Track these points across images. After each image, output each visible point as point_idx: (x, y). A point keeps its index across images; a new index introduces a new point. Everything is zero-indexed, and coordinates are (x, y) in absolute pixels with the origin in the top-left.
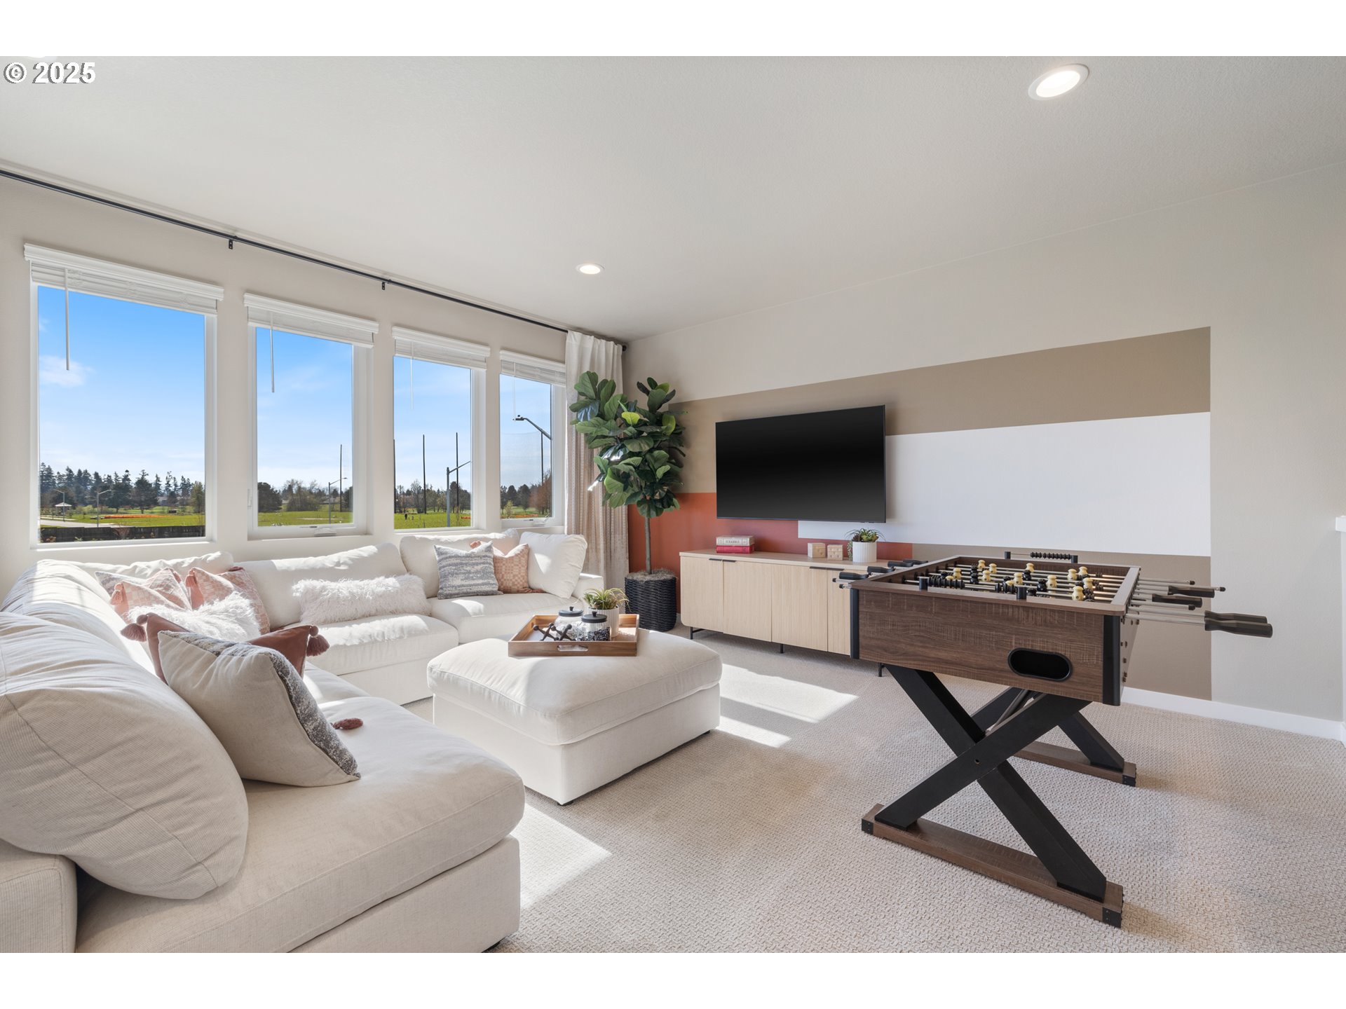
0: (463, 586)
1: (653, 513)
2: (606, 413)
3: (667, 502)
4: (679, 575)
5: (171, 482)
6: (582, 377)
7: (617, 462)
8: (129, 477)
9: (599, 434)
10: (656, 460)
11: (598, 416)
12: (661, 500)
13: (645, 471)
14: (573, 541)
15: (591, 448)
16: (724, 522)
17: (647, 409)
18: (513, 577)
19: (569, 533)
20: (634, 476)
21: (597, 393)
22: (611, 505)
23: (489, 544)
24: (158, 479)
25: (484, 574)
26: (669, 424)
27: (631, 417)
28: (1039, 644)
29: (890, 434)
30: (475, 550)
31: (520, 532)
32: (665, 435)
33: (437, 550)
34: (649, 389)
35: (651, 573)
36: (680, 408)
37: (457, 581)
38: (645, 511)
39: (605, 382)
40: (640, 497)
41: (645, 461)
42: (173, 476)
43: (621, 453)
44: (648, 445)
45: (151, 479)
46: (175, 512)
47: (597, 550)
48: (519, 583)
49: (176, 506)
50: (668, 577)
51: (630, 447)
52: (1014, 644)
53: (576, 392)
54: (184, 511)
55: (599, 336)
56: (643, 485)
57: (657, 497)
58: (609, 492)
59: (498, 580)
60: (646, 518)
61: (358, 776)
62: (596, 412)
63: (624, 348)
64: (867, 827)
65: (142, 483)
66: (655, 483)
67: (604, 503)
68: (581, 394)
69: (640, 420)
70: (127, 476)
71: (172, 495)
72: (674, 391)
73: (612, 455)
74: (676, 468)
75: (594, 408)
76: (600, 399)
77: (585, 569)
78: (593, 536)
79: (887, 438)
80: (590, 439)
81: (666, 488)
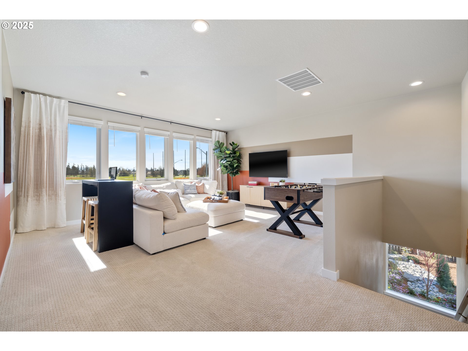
0: (190, 192)
1: (233, 176)
2: (222, 151)
3: (237, 173)
4: (240, 191)
5: (82, 167)
6: (216, 142)
7: (224, 163)
8: (70, 165)
9: (220, 156)
10: (234, 162)
11: (220, 151)
12: (235, 173)
13: (231, 165)
14: (214, 182)
15: (218, 159)
16: (251, 178)
17: (232, 150)
18: (201, 190)
19: (213, 180)
20: (229, 166)
21: (220, 146)
22: (223, 174)
23: (195, 182)
24: (78, 166)
25: (194, 189)
26: (237, 154)
27: (228, 152)
28: (290, 195)
29: (289, 157)
30: (192, 184)
31: (201, 180)
32: (236, 156)
33: (184, 184)
34: (232, 144)
35: (233, 191)
36: (240, 149)
37: (188, 191)
38: (231, 175)
39: (222, 143)
40: (230, 172)
41: (231, 162)
42: (83, 165)
43: (225, 161)
44: (232, 159)
45: (76, 166)
46: (84, 177)
47: (219, 185)
48: (202, 192)
49: (84, 175)
50: (237, 191)
51: (227, 160)
52: (287, 195)
53: (214, 146)
54: (87, 176)
55: (220, 131)
56: (231, 169)
57: (234, 172)
58: (223, 171)
59: (197, 191)
60: (232, 177)
61: (186, 212)
62: (219, 151)
63: (226, 134)
64: (267, 230)
65: (74, 167)
66: (234, 168)
67: (221, 173)
68: (215, 146)
69: (230, 153)
70: (69, 165)
71: (83, 171)
72: (239, 145)
73: (223, 161)
74: (239, 164)
75: (219, 150)
76: (220, 147)
77: (217, 189)
78: (219, 180)
79: (288, 158)
80: (218, 157)
81: (236, 170)
